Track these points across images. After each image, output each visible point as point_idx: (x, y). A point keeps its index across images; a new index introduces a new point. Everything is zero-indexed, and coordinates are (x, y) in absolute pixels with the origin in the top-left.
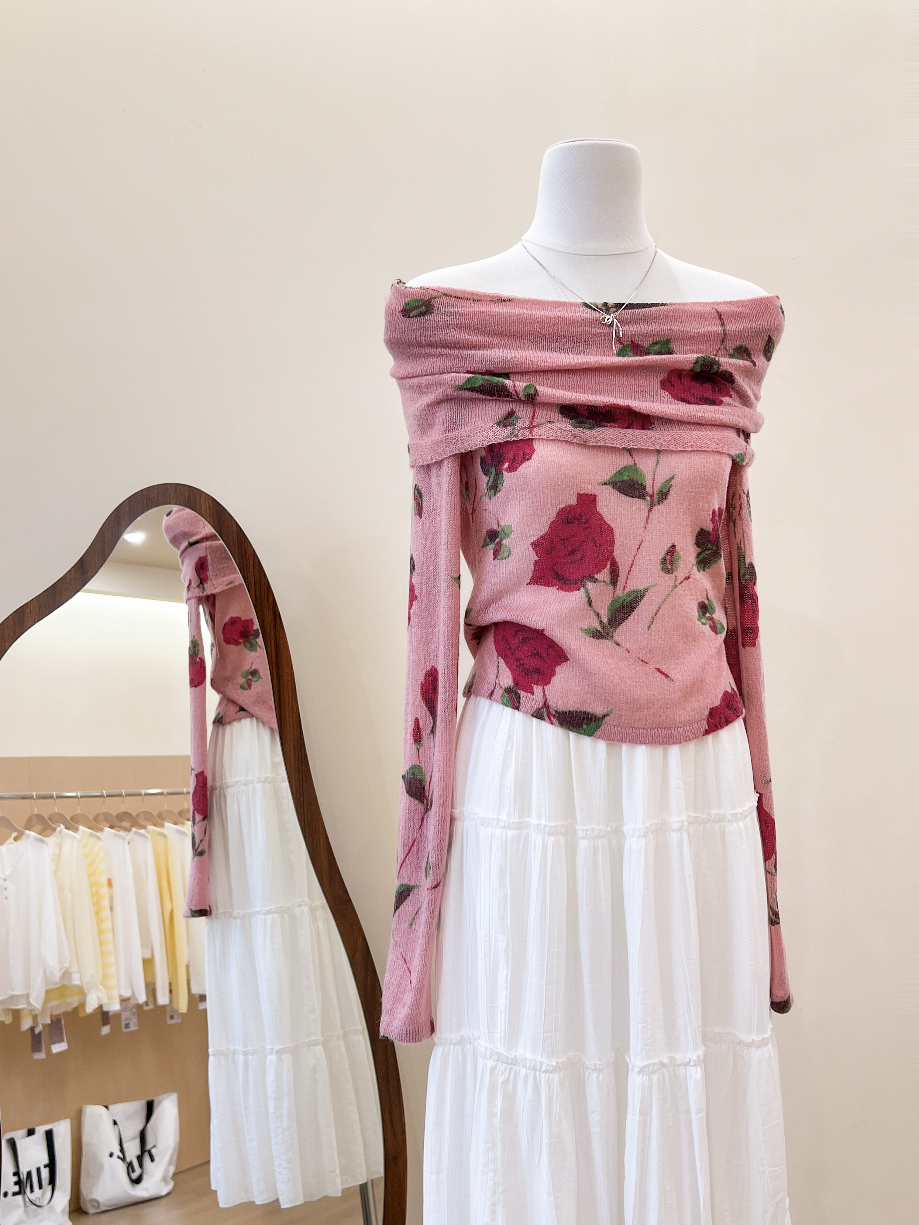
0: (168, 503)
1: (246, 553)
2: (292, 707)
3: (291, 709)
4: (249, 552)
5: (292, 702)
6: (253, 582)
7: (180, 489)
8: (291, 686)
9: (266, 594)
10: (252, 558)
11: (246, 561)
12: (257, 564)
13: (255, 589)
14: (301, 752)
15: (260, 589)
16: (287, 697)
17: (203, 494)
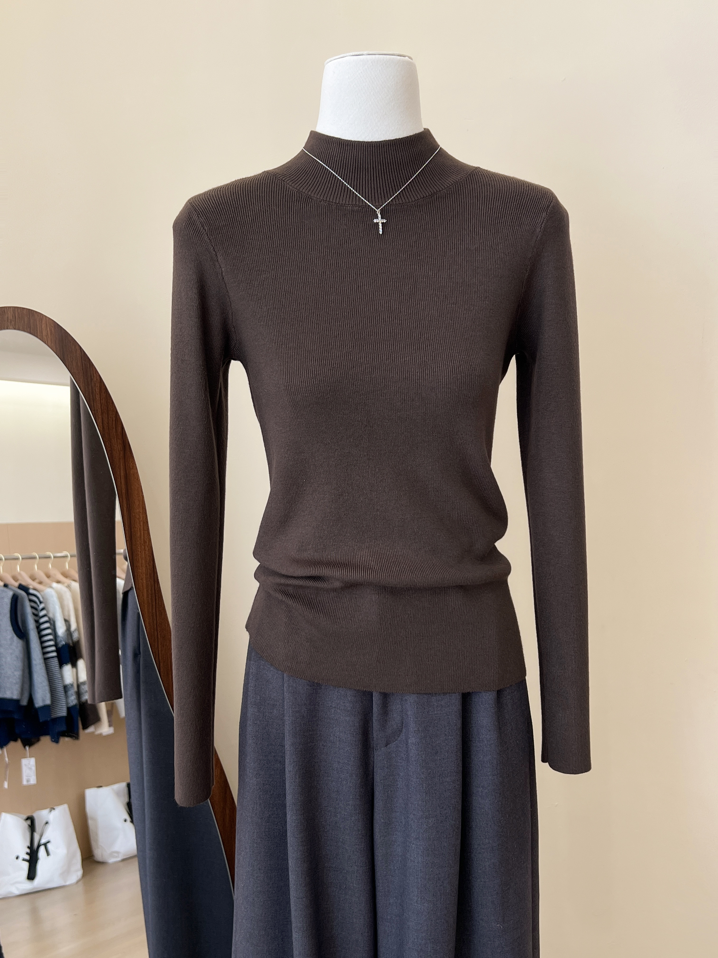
0: (6, 328)
1: (91, 379)
2: (144, 540)
3: (143, 543)
4: (95, 379)
5: (144, 534)
6: (99, 410)
7: (18, 313)
8: (143, 519)
9: (114, 422)
10: (98, 385)
11: (92, 388)
12: (103, 391)
13: (102, 418)
14: (154, 585)
15: (108, 418)
16: (139, 529)
17: (44, 317)
